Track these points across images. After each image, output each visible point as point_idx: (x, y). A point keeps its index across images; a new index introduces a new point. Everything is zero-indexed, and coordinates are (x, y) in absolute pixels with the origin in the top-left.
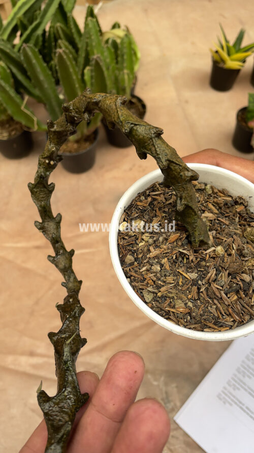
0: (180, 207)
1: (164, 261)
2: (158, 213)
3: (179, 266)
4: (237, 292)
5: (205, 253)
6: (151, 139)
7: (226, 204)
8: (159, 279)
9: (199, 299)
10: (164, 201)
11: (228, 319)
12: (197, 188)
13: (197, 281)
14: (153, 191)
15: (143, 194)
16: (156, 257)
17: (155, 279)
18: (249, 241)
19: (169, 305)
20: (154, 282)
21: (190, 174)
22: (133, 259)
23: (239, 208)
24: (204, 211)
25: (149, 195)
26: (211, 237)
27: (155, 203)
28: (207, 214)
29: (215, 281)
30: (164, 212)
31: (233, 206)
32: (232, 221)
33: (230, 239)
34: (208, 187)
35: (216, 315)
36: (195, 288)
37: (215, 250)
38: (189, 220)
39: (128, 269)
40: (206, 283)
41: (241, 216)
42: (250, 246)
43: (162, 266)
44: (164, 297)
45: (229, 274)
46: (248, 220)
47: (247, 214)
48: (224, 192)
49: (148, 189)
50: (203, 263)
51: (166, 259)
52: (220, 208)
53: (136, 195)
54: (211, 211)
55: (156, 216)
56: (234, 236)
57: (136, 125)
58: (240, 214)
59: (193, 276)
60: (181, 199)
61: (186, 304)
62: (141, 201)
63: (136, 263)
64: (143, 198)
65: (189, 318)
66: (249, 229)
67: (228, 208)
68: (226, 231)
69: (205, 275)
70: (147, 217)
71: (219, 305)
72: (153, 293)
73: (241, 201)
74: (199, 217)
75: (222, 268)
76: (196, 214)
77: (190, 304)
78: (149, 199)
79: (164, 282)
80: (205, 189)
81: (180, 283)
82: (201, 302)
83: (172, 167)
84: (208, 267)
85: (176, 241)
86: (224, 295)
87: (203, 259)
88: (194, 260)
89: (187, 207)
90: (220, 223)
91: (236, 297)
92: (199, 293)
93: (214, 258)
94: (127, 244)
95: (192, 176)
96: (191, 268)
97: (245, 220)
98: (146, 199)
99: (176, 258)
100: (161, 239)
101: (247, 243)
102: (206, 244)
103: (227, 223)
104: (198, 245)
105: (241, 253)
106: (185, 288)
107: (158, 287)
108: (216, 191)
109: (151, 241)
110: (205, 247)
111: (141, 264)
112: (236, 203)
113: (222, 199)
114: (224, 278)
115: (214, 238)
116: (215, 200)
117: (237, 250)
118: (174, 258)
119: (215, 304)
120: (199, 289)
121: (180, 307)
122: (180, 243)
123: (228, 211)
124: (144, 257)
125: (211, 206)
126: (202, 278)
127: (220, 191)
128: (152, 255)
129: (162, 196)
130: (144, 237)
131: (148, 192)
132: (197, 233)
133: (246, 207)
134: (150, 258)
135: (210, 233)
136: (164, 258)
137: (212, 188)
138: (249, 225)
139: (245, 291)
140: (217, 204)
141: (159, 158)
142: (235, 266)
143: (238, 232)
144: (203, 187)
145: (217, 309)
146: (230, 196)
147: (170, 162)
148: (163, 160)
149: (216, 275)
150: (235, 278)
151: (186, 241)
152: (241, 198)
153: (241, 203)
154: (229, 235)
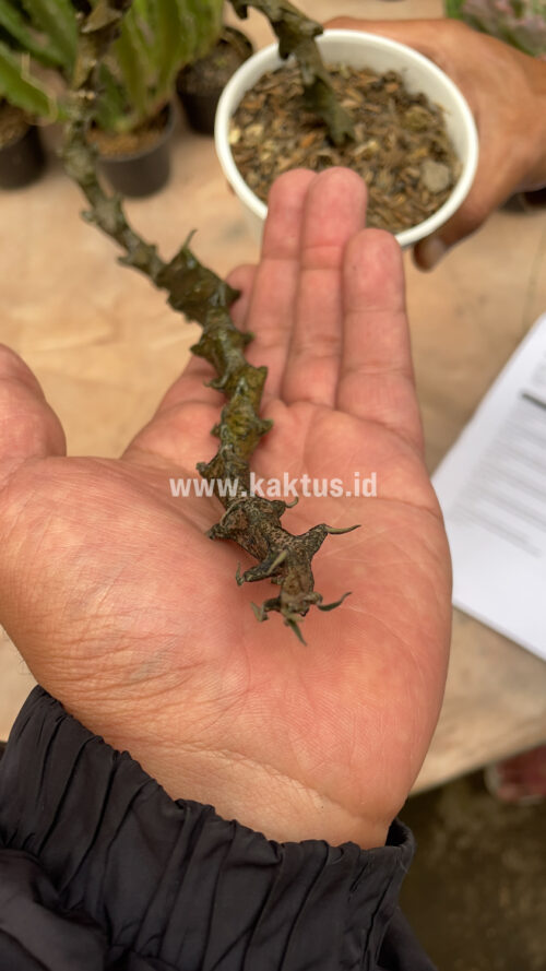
0: (308, 80)
2: (279, 113)
4: (403, 192)
5: (354, 154)
7: (373, 88)
10: (284, 94)
15: (251, 92)
18: (412, 130)
21: (312, 25)
22: (258, 177)
23: (391, 88)
24: (341, 100)
25: (261, 91)
27: (272, 101)
28: (348, 103)
29: (372, 185)
30: (287, 110)
31: (381, 87)
32: (385, 108)
33: (386, 130)
34: (343, 67)
37: (365, 151)
41: (397, 101)
45: (389, 173)
46: (408, 103)
47: (405, 96)
52: (365, 94)
54: (351, 98)
55: (275, 116)
56: (390, 126)
58: (393, 97)
62: (251, 102)
63: (263, 183)
64: (252, 97)
66: (408, 114)
67: (377, 91)
68: (378, 121)
70: (264, 120)
71: (382, 212)
73: (393, 77)
74: (337, 107)
75: (380, 167)
78: (262, 97)
80: (338, 72)
85: (313, 144)
86: (386, 199)
87: (353, 163)
90: (368, 111)
91: (402, 199)
93: (367, 159)
95: (315, 30)
98: (257, 98)
100: (291, 145)
101: (411, 133)
102: (353, 140)
103: (377, 110)
104: (341, 141)
105: (403, 145)
108: (355, 72)
109: (276, 148)
110: (351, 147)
112: (385, 80)
113: (367, 81)
114: (384, 179)
115: (362, 132)
116: (356, 85)
117: (397, 141)
122: (318, 144)
123: (377, 96)
125: (351, 92)
127: (360, 72)
130: (266, 146)
131: (259, 87)
132: (337, 123)
133: (401, 84)
135: (357, 127)
137: (348, 68)
138: (409, 110)
140: (361, 88)
142: (397, 160)
143: (395, 120)
144: (336, 69)
146: (375, 75)
149: (373, 177)
150: (398, 176)
151: (326, 141)
152: (392, 73)
153: (394, 80)
154: (382, 125)
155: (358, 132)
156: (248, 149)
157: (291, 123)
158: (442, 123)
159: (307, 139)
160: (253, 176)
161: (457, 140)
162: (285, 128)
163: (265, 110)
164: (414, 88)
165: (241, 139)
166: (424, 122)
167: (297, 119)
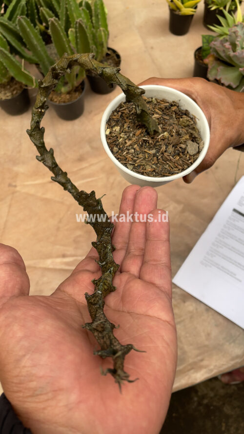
0: (139, 112)
1: (136, 146)
2: (127, 120)
3: (144, 147)
4: (179, 155)
5: (158, 138)
6: (115, 74)
7: (166, 108)
8: (135, 157)
9: (158, 163)
10: (129, 112)
11: (176, 169)
12: (147, 101)
13: (156, 154)
14: (121, 108)
15: (115, 111)
16: (131, 145)
17: (132, 157)
18: (182, 126)
19: (143, 169)
20: (132, 159)
21: (140, 91)
22: (118, 149)
23: (174, 108)
24: (153, 114)
25: (119, 111)
26: (160, 128)
27: (124, 115)
28: (156, 116)
29: (166, 151)
30: (130, 119)
31: (170, 108)
32: (171, 117)
33: (171, 127)
34: (154, 99)
35: (169, 169)
36: (155, 158)
37: (163, 136)
38: (145, 119)
39: (116, 155)
40: (161, 154)
41: (176, 113)
42: (184, 130)
43: (134, 149)
44: (139, 166)
45: (173, 146)
46: (181, 114)
47: (180, 111)
48: (164, 101)
49: (118, 107)
50: (158, 144)
51: (136, 145)
52: (163, 111)
53: (111, 112)
54: (157, 113)
55: (126, 122)
56: (173, 125)
57: (104, 68)
58: (175, 112)
59: (153, 151)
60: (138, 107)
61: (152, 167)
62: (115, 116)
63: (120, 151)
64: (115, 113)
65: (154, 173)
66: (181, 119)
67: (168, 109)
68: (168, 123)
69: (160, 150)
70: (120, 124)
71: (170, 164)
72: (133, 165)
73: (174, 104)
74: (151, 117)
75: (169, 144)
76: (148, 115)
77: (154, 166)
78: (120, 113)
79: (138, 158)
80: (152, 101)
81: (147, 157)
82: (160, 164)
83: (130, 89)
84: (161, 145)
85: (140, 134)
86: (172, 158)
87: (158, 141)
88: (152, 143)
89: (143, 111)
90: (164, 119)
91: (178, 158)
92: (158, 159)
93: (164, 140)
94: (112, 141)
95: (142, 92)
96: (151, 147)
97: (179, 115)
98: (118, 114)
99: (142, 144)
100: (131, 135)
101: (182, 128)
102: (158, 132)
103: (168, 118)
104: (153, 133)
105: (178, 134)
106: (150, 159)
107: (135, 161)
108: (159, 101)
109: (126, 137)
110: (157, 135)
111: (122, 151)
112: (172, 105)
113: (163, 105)
114: (171, 149)
115: (161, 128)
116: (159, 106)
117: (176, 132)
118: (141, 143)
119: (168, 164)
120: (157, 158)
121: (149, 169)
122: (143, 135)
123: (168, 111)
124: (124, 146)
125: (157, 111)
126: (158, 152)
127: (161, 101)
128: (128, 144)
129: (127, 110)
130: (121, 135)
131: (118, 109)
132: (151, 126)
133: (178, 107)
134: (127, 147)
135: (159, 126)
136: (135, 145)
137: (156, 99)
138: (182, 118)
139: (183, 153)
140: (161, 108)
141: (122, 84)
142: (176, 141)
143: (176, 122)
144: (151, 100)
145: (169, 166)
146: (168, 102)
147: (128, 85)
148: (124, 85)
149: (166, 148)
150: (177, 147)
151: (146, 133)
152: (174, 102)
153: (175, 105)
154: (170, 125)
155: (160, 127)
156: (113, 137)
157: (131, 125)
158: (195, 123)
159: (138, 132)
160: (115, 149)
161: (201, 131)
162: (129, 127)
163: (121, 119)
164: (184, 108)
165: (110, 133)
166: (188, 123)
167: (135, 123)
